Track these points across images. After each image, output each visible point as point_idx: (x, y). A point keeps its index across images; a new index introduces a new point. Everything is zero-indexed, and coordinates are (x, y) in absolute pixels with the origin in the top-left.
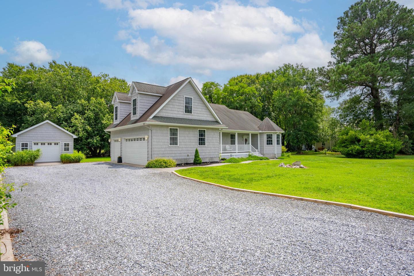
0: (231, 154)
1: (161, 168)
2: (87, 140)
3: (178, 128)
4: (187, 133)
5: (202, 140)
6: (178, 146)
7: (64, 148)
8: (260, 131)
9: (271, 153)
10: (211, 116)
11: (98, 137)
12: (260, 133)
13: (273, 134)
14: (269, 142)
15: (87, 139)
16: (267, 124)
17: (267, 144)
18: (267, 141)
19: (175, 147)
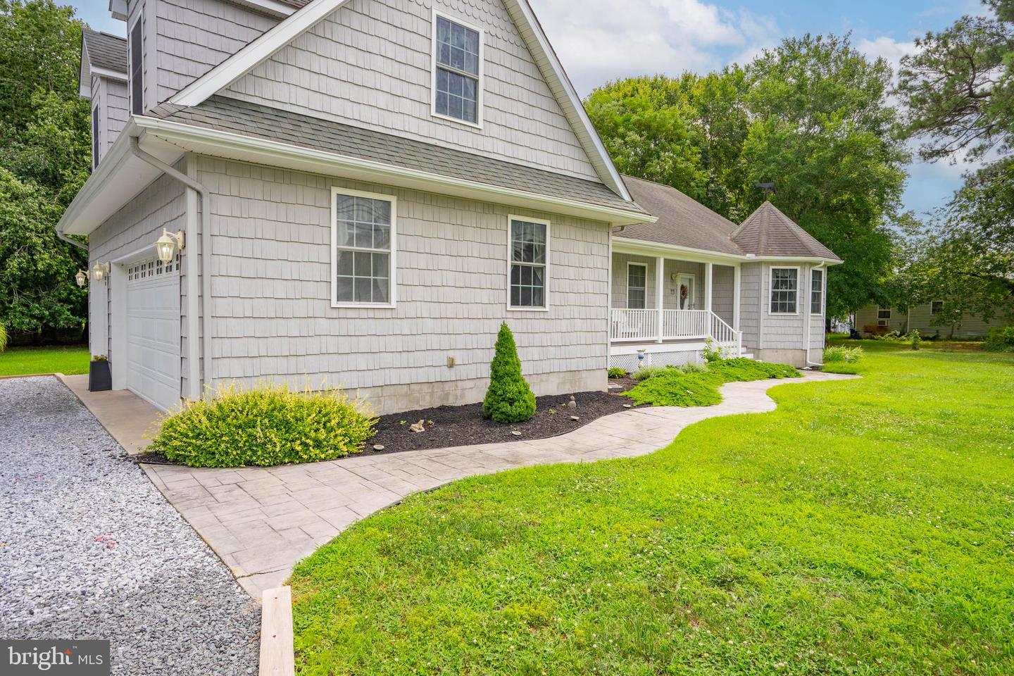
0: (641, 347)
3: (391, 199)
4: (448, 231)
5: (526, 281)
6: (393, 304)
8: (750, 257)
9: (787, 345)
10: (577, 153)
12: (744, 265)
13: (798, 268)
14: (783, 301)
16: (773, 229)
17: (774, 309)
18: (775, 296)
19: (371, 314)
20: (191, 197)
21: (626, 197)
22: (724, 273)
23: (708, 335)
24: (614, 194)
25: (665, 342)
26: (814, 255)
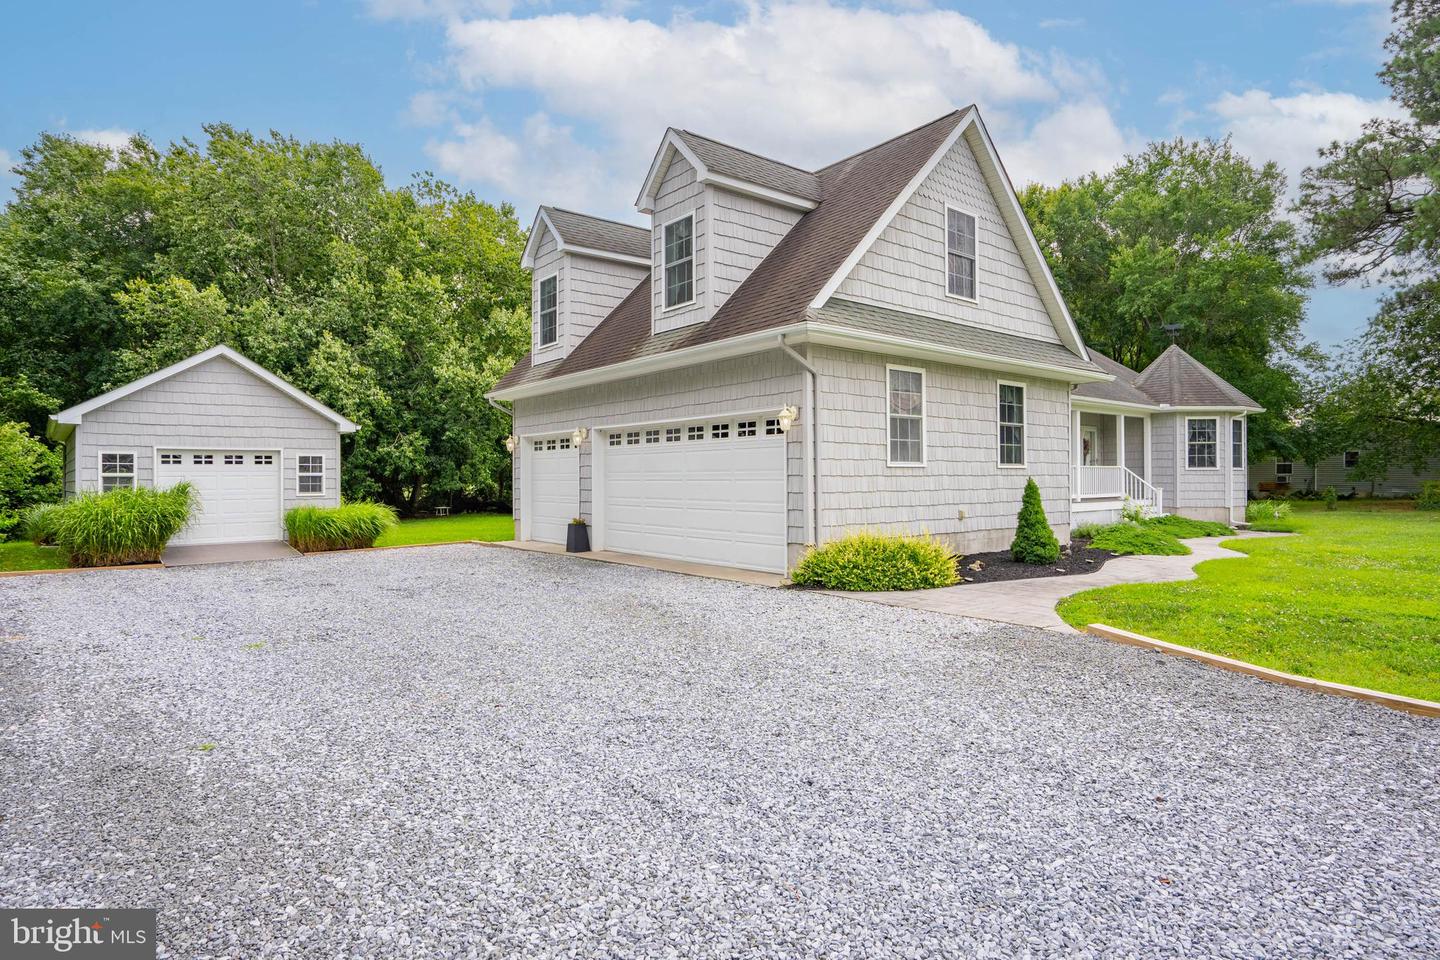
1: (896, 588)
2: (375, 450)
3: (922, 371)
4: (957, 397)
5: (1009, 440)
6: (925, 464)
7: (300, 477)
8: (1164, 407)
9: (1208, 503)
10: (1044, 319)
11: (417, 434)
12: (1154, 416)
13: (1218, 418)
14: (1202, 455)
15: (372, 443)
16: (1186, 376)
17: (1192, 462)
18: (1192, 450)
19: (910, 472)
20: (809, 377)
21: (1086, 358)
22: (1135, 424)
23: (1123, 494)
24: (1076, 355)
25: (1084, 500)
26: (1235, 404)
